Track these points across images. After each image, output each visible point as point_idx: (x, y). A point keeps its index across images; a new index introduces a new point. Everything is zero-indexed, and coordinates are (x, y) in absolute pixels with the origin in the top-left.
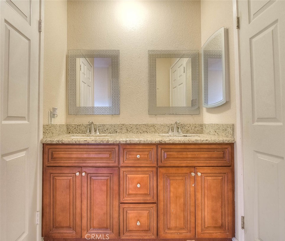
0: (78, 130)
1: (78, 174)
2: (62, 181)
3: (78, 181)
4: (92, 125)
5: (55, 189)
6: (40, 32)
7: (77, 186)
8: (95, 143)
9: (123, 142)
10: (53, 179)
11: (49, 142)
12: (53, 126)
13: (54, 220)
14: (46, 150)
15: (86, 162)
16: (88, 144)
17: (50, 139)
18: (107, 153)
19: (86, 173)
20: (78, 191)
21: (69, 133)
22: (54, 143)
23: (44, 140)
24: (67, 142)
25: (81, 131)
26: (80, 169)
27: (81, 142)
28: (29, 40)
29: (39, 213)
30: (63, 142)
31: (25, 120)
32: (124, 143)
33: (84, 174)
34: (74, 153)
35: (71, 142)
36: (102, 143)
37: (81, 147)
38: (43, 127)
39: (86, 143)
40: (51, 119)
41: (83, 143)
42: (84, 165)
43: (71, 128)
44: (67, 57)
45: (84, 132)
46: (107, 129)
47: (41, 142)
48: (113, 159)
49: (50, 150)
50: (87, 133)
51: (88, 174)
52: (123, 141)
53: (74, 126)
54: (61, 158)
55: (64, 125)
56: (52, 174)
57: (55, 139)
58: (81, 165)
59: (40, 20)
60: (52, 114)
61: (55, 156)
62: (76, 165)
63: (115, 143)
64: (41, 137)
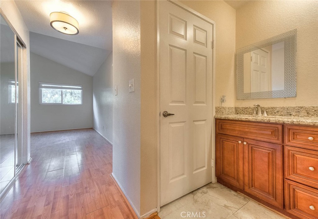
0: (246, 112)
1: (240, 142)
2: (228, 145)
3: (240, 148)
4: (259, 108)
5: (223, 148)
6: (213, 48)
7: (240, 151)
8: (256, 121)
9: (288, 123)
10: (222, 142)
11: (219, 118)
12: (223, 108)
13: (223, 168)
14: (218, 122)
15: (247, 134)
16: (249, 121)
17: (220, 116)
18: (269, 130)
19: (247, 143)
20: (241, 155)
21: (238, 113)
22: (222, 118)
23: (216, 116)
24: (232, 119)
25: (248, 113)
26: (242, 140)
27: (242, 120)
28: (206, 57)
29: (213, 160)
30: (229, 118)
31: (204, 104)
32: (290, 123)
33: (245, 143)
34: (237, 126)
35: (235, 119)
36: (263, 121)
37: (243, 123)
38: (216, 108)
39: (247, 121)
40: (221, 103)
41: (244, 120)
42: (246, 137)
43: (239, 110)
44: (236, 55)
45: (251, 114)
46: (278, 112)
47: (214, 118)
48: (276, 136)
49: (220, 123)
50: (254, 114)
51: (249, 144)
52: (288, 121)
53: (241, 108)
54: (228, 129)
55: (232, 108)
56: (221, 139)
57: (223, 117)
58: (243, 136)
59: (213, 40)
60: (222, 100)
61: (223, 127)
62: (239, 135)
63: (278, 122)
64: (214, 114)
